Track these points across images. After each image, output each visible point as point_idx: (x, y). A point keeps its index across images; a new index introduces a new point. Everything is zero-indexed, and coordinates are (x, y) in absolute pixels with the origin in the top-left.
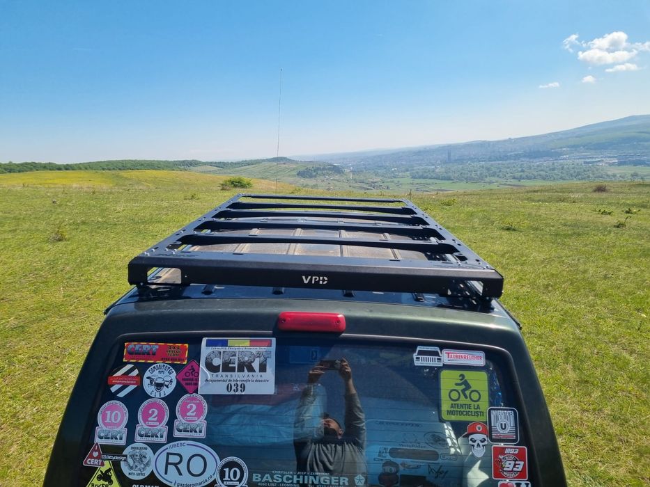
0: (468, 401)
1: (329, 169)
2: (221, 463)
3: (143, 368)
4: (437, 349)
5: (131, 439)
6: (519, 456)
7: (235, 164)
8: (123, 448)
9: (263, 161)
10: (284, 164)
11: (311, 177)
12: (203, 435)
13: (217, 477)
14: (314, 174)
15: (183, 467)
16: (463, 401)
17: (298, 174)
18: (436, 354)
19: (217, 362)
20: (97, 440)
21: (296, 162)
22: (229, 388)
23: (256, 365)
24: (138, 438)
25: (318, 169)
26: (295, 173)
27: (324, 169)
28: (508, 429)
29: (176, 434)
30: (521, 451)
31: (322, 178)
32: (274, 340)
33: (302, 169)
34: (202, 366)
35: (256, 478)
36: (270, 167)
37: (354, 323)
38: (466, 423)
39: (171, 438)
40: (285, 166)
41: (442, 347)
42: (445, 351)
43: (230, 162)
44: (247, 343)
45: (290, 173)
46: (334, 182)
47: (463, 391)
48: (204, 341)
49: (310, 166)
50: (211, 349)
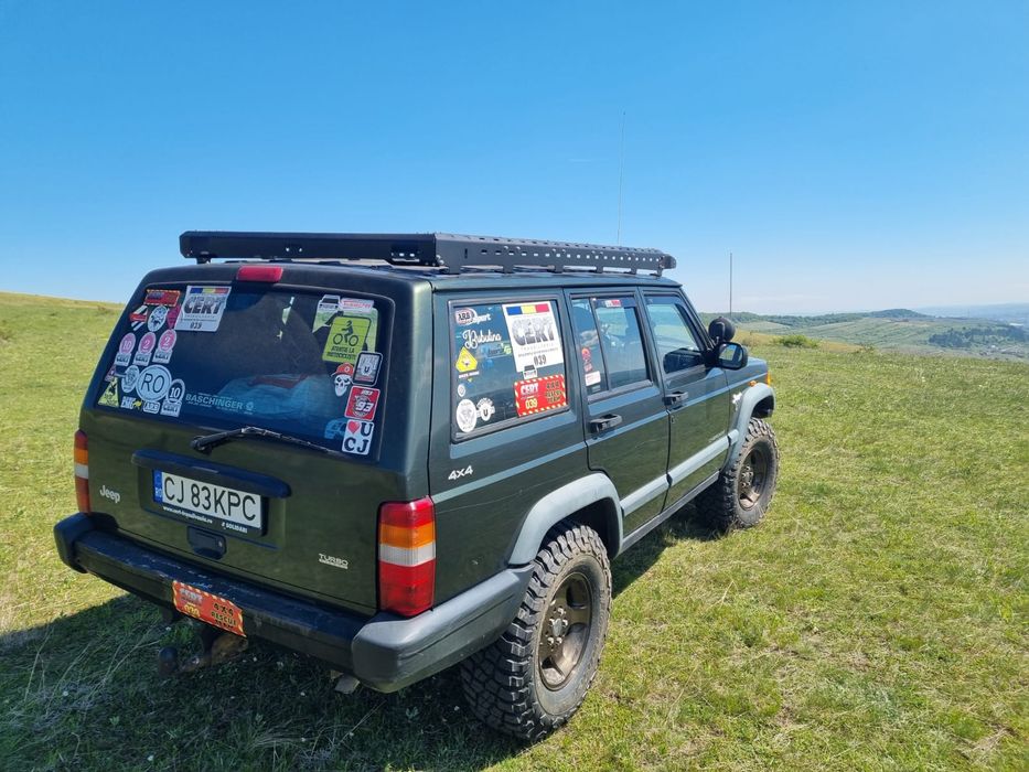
0: (347, 346)
1: (1000, 333)
2: (172, 383)
3: (151, 308)
4: (339, 297)
5: (131, 363)
6: (371, 399)
7: (814, 319)
8: (126, 368)
9: (865, 315)
10: (906, 321)
11: (959, 345)
12: (167, 361)
13: (167, 394)
14: (965, 340)
15: (151, 384)
16: (344, 344)
17: (931, 340)
18: (336, 302)
19: (192, 305)
20: (116, 363)
21: (931, 319)
22: (192, 326)
23: (213, 309)
24: (135, 361)
25: (974, 332)
26: (925, 337)
27: (988, 332)
28: (371, 371)
29: (155, 360)
30: (375, 393)
31: (983, 348)
32: (230, 288)
33: (939, 332)
34: (183, 309)
35: (189, 397)
36: (878, 326)
37: (288, 275)
38: (338, 364)
39: (151, 363)
40: (907, 324)
41: (343, 296)
42: (344, 300)
43: (803, 316)
44: (214, 291)
45: (917, 338)
46: (1007, 356)
47: (346, 335)
48: (189, 288)
49: (958, 327)
50: (192, 295)
